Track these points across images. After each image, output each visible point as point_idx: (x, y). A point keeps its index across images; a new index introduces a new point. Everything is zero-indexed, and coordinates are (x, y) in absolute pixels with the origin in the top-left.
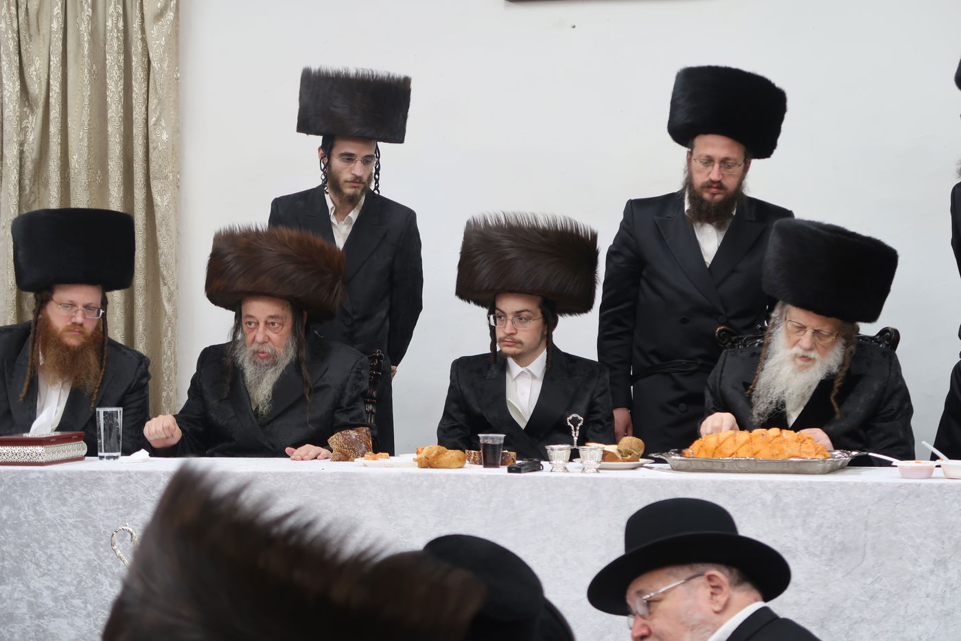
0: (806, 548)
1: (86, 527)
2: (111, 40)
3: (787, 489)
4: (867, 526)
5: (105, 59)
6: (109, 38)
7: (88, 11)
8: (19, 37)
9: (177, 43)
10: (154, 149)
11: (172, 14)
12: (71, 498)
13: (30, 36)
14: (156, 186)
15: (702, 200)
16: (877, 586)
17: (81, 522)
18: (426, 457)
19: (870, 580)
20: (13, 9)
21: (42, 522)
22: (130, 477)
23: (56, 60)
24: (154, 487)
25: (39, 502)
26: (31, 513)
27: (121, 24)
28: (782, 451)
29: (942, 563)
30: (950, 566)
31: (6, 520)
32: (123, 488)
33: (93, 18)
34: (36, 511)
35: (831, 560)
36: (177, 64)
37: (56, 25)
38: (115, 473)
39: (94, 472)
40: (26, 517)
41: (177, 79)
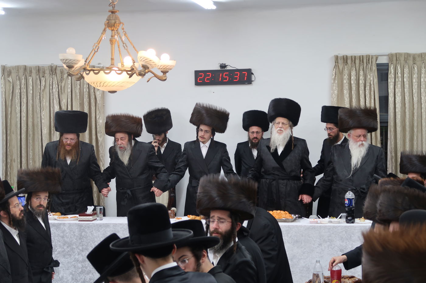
0: (288, 241)
2: (85, 95)
3: (283, 227)
4: (302, 236)
5: (83, 100)
6: (84, 94)
7: (79, 87)
8: (59, 93)
9: (104, 95)
10: (98, 125)
13: (62, 93)
14: (99, 135)
15: (253, 142)
16: (305, 250)
19: (303, 249)
20: (57, 86)
22: (116, 225)
23: (69, 100)
24: (123, 227)
25: (92, 231)
26: (90, 234)
27: (88, 90)
28: (281, 216)
29: (320, 245)
30: (322, 245)
31: (84, 236)
32: (115, 227)
33: (80, 89)
34: (92, 234)
35: (293, 244)
36: (104, 101)
37: (69, 90)
38: (112, 224)
40: (89, 235)
41: (104, 105)
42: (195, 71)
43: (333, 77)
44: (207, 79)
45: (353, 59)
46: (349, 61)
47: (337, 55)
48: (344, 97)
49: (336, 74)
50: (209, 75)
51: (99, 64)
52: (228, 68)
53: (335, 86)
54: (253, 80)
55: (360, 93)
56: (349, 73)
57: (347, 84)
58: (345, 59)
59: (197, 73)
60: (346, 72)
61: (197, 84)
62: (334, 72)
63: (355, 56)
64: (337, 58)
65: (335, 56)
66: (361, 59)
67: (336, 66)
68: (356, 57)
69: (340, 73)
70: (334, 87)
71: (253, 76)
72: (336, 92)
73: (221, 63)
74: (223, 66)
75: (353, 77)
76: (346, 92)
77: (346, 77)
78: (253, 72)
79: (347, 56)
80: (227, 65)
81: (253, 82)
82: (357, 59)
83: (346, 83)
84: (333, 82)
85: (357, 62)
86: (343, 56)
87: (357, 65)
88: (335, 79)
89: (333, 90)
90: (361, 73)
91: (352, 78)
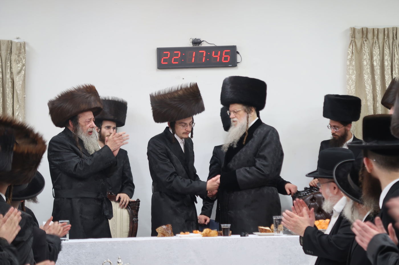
1: (78, 263)
11: (24, 72)
12: (72, 253)
17: (76, 262)
18: (206, 233)
21: (60, 262)
27: (1, 76)
36: (25, 92)
39: (81, 242)
41: (25, 97)
42: (157, 48)
43: (349, 57)
44: (175, 60)
45: (376, 32)
46: (370, 36)
47: (354, 28)
48: (365, 84)
49: (353, 53)
50: (177, 55)
51: (18, 38)
52: (204, 45)
53: (352, 69)
54: (238, 61)
55: (386, 78)
56: (370, 52)
57: (368, 67)
58: (364, 32)
59: (161, 52)
60: (366, 50)
61: (161, 66)
62: (350, 50)
63: (378, 29)
64: (354, 30)
65: (352, 28)
66: (386, 32)
67: (353, 42)
68: (380, 30)
69: (357, 51)
70: (351, 71)
71: (238, 56)
72: (354, 77)
73: (194, 38)
74: (196, 42)
75: (377, 58)
76: (367, 77)
77: (366, 57)
78: (238, 50)
79: (367, 29)
80: (203, 41)
81: (238, 65)
82: (381, 33)
83: (367, 64)
84: (348, 63)
85: (381, 36)
86: (362, 29)
87: (381, 41)
88: (351, 60)
89: (350, 74)
90: (387, 51)
91: (375, 58)
